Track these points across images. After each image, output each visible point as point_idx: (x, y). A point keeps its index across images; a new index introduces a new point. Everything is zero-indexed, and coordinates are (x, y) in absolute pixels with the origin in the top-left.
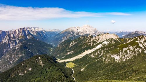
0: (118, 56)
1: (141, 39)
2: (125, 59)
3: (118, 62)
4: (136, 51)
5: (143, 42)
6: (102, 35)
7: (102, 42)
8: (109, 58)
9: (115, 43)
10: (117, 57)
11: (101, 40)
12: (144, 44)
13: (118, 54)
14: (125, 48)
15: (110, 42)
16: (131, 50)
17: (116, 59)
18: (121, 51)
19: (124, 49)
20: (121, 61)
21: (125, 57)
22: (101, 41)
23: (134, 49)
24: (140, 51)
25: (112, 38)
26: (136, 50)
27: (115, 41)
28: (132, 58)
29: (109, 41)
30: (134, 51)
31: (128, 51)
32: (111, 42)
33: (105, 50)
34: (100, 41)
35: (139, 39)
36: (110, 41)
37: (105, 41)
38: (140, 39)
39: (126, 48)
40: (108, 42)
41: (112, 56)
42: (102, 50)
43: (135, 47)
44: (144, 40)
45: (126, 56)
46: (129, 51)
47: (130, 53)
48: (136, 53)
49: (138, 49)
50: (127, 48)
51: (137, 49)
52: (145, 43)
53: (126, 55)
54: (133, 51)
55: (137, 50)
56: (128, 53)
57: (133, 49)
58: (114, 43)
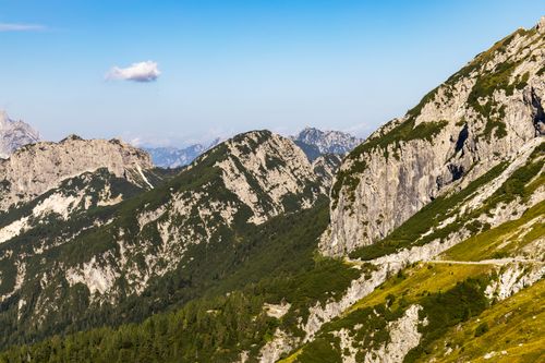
0: (108, 268)
1: (245, 150)
2: (146, 278)
3: (106, 304)
4: (207, 217)
5: (261, 168)
6: (32, 154)
7: (34, 204)
8: (50, 292)
9: (119, 199)
10: (97, 274)
11: (21, 188)
12: (261, 183)
13: (106, 254)
14: (148, 210)
15: (88, 198)
16: (180, 218)
17: (92, 289)
18: (121, 234)
19: (143, 221)
20: (121, 299)
21: (143, 266)
22: (27, 199)
23: (195, 211)
24: (228, 214)
25: (104, 171)
26: (203, 212)
27: (119, 185)
28: (180, 266)
29: (82, 193)
30: (194, 219)
31: (164, 228)
32: (96, 198)
33: (40, 251)
34: (16, 200)
35: (236, 153)
36: (88, 193)
37: (52, 192)
38: (239, 148)
39: (153, 208)
40: (71, 199)
41: (73, 278)
42: (17, 251)
43: (198, 196)
44: (267, 157)
45: (149, 257)
46: (169, 229)
47: (171, 238)
48: (205, 234)
49: (214, 204)
50: (160, 212)
51: (208, 207)
52: (271, 173)
53: (152, 251)
54: (190, 222)
55: (208, 212)
56: (165, 238)
57: (190, 207)
58: (112, 203)
